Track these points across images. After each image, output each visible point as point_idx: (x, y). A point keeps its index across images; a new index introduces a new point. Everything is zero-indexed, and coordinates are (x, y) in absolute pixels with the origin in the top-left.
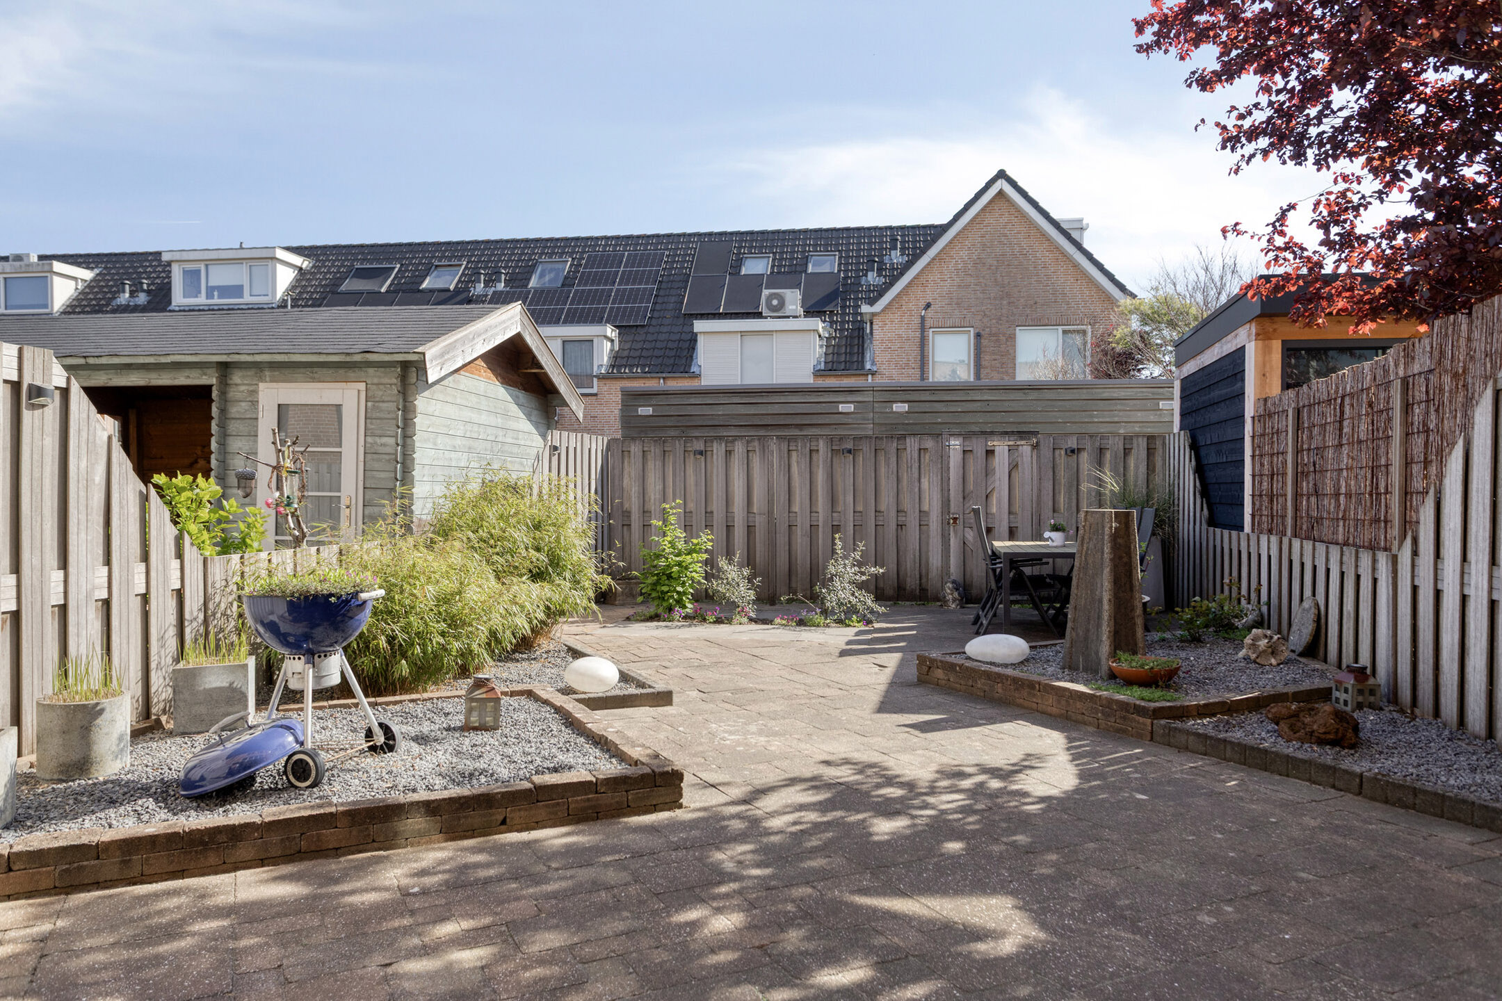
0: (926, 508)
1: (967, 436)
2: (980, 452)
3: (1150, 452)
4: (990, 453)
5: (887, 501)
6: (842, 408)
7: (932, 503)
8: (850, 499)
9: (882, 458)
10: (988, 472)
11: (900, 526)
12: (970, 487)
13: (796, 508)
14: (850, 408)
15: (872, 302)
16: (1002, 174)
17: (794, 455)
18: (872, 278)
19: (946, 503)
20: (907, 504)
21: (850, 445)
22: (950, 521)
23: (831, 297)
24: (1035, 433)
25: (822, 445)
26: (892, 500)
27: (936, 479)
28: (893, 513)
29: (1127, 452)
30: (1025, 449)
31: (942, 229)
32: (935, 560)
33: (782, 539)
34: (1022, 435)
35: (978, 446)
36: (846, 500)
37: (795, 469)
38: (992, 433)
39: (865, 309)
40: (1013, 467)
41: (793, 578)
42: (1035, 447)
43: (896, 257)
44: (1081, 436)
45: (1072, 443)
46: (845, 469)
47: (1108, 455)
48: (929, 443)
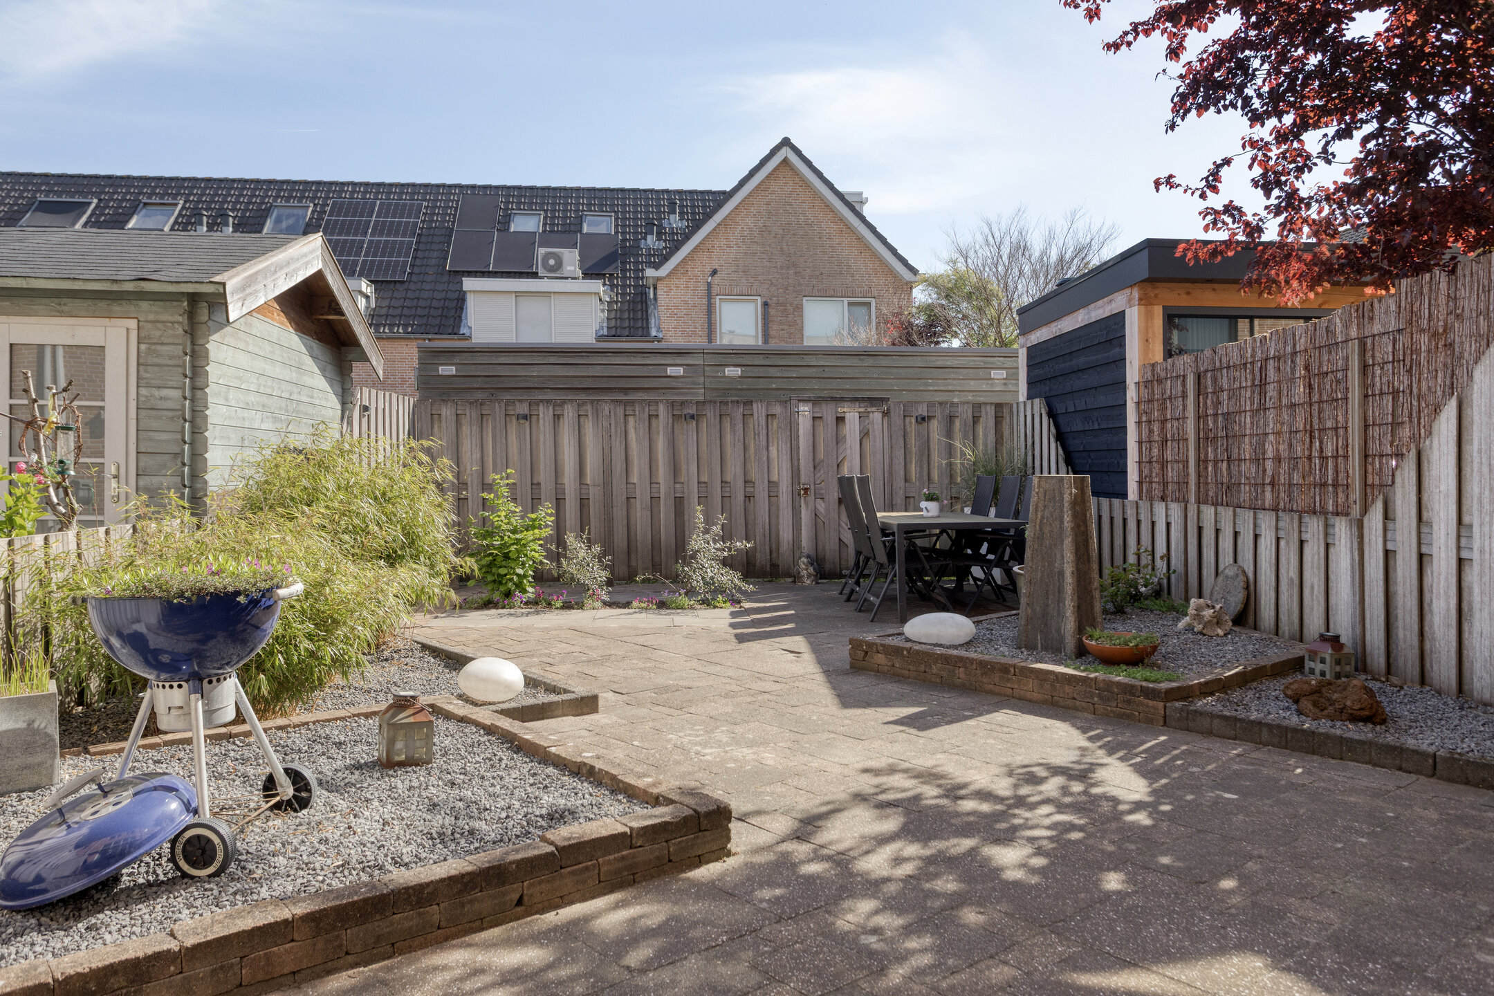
0: (775, 478)
1: (816, 402)
2: (830, 419)
3: (998, 420)
4: (840, 420)
5: (734, 471)
6: (670, 371)
7: (781, 473)
8: (693, 468)
9: (727, 425)
10: (839, 440)
11: (748, 498)
12: (821, 455)
13: (634, 479)
14: (680, 371)
15: (657, 266)
16: (786, 142)
17: (631, 420)
18: (651, 241)
19: (795, 473)
20: (754, 474)
21: (692, 410)
22: (801, 491)
23: (610, 259)
24: (883, 400)
25: (662, 409)
26: (739, 471)
27: (785, 448)
28: (740, 483)
29: (976, 420)
30: (876, 417)
31: (726, 196)
32: (786, 534)
33: (619, 513)
34: (872, 401)
35: (828, 412)
36: (690, 471)
37: (632, 435)
38: (842, 399)
39: (650, 272)
40: (865, 435)
41: (633, 556)
42: (886, 414)
43: (675, 222)
44: (931, 405)
45: (922, 410)
46: (688, 435)
47: (957, 423)
48: (777, 409)
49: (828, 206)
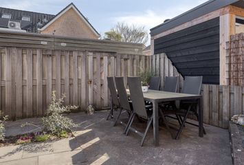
0: (80, 78)
1: (94, 52)
3: (146, 60)
4: (102, 59)
5: (66, 75)
6: (42, 43)
7: (82, 77)
8: (50, 74)
9: (63, 59)
10: (101, 65)
11: (70, 85)
12: (95, 70)
13: (26, 78)
14: (46, 43)
15: (41, 28)
16: (72, 4)
17: (25, 56)
18: (39, 23)
19: (87, 76)
20: (72, 77)
21: (50, 53)
22: (89, 82)
23: (28, 26)
24: (114, 53)
25: (38, 52)
26: (68, 75)
27: (84, 67)
28: (68, 80)
29: (140, 60)
30: (113, 58)
32: (83, 97)
33: (19, 92)
35: (99, 56)
36: (49, 75)
37: (25, 62)
38: (103, 52)
39: (39, 29)
40: (109, 64)
41: (25, 108)
42: (115, 57)
43: (45, 20)
44: (128, 55)
45: (126, 57)
46: (48, 63)
47: (135, 61)
48: (82, 54)
49: (81, 19)
